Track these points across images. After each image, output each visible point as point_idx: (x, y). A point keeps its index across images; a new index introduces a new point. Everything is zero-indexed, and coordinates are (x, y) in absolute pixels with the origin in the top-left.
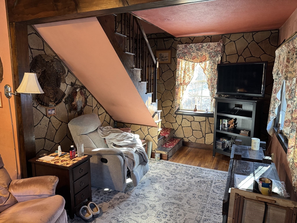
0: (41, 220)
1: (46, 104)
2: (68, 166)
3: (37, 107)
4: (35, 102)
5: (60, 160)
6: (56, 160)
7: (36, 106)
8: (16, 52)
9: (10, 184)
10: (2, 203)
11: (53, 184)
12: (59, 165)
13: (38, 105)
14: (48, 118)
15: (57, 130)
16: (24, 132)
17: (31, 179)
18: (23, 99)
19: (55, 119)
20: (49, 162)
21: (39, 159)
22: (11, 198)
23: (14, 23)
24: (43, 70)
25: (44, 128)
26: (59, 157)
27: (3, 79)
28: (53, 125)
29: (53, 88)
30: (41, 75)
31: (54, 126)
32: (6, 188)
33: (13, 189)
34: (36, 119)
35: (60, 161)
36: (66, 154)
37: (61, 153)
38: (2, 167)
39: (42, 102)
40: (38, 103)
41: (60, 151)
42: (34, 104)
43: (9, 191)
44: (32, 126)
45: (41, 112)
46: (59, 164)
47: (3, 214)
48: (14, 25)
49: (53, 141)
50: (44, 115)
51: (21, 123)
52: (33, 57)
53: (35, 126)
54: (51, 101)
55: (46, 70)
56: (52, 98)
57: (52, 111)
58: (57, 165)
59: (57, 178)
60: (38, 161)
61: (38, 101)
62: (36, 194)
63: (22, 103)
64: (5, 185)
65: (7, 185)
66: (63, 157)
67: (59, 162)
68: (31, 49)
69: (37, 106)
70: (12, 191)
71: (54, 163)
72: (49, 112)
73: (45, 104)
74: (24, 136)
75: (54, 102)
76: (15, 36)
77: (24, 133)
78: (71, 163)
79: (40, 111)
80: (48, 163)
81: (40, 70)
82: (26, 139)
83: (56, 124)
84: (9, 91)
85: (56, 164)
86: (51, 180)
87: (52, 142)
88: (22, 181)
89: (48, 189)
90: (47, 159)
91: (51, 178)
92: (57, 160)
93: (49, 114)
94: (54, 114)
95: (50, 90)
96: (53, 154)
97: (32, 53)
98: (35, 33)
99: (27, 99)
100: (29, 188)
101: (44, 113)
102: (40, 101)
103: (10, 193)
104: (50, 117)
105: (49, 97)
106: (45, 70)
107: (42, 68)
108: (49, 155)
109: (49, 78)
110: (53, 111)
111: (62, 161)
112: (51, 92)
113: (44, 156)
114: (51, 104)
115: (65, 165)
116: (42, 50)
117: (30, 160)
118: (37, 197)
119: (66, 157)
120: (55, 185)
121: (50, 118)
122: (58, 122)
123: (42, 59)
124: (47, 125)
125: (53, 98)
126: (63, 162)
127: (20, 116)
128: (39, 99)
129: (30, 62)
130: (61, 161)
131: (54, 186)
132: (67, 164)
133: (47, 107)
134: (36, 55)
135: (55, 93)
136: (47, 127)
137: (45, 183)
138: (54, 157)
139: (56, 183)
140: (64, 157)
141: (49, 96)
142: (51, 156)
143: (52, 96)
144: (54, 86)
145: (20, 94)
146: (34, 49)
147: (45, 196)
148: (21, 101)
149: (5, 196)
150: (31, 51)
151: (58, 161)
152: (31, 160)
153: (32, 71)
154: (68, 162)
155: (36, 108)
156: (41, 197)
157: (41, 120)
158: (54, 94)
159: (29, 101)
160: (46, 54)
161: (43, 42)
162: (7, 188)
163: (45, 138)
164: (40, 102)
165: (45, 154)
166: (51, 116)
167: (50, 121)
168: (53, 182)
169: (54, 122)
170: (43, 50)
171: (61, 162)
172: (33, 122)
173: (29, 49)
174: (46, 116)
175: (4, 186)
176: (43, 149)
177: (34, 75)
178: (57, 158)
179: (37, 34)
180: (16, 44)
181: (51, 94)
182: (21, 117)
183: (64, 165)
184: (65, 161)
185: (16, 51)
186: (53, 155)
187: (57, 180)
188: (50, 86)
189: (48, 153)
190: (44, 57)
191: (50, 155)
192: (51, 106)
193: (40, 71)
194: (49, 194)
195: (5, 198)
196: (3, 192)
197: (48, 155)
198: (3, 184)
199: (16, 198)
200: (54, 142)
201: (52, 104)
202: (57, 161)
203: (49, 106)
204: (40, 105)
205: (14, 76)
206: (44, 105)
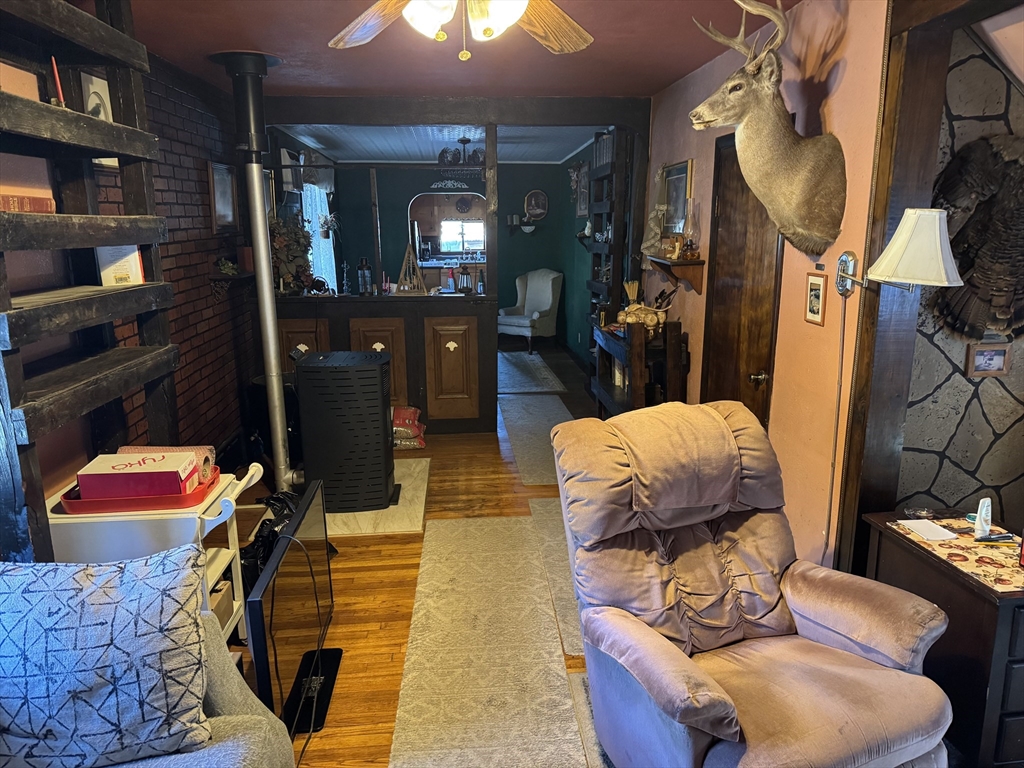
0: (840, 731)
1: (973, 327)
2: (999, 588)
3: (933, 335)
4: (930, 316)
5: (977, 554)
6: (958, 547)
7: (932, 331)
8: (895, 139)
9: (788, 567)
10: (754, 615)
11: (920, 632)
12: (965, 571)
13: (941, 328)
14: (970, 381)
15: (998, 436)
16: (869, 415)
17: (851, 580)
18: (887, 305)
19: (1000, 391)
20: (929, 545)
21: (899, 522)
22: (782, 610)
23: (905, 34)
24: (987, 198)
25: (945, 415)
26: (977, 540)
27: (839, 233)
28: (984, 414)
29: (1013, 266)
30: (972, 216)
31: (990, 417)
32: (775, 576)
33: (792, 588)
34: (922, 378)
35: (973, 558)
36: (1011, 538)
37: (989, 527)
38: (778, 510)
39: (956, 319)
40: (941, 323)
41: (986, 521)
42: (924, 322)
43: (779, 589)
44: (901, 400)
45: (946, 357)
46: (967, 568)
47: (747, 647)
48: (905, 40)
49: (972, 474)
50: (956, 369)
51: (866, 384)
52: (956, 149)
53: (912, 404)
54: (995, 320)
55: (1000, 196)
56: (1002, 306)
57: (992, 359)
58: (955, 568)
59: (942, 615)
60: (891, 529)
61: (941, 313)
62: (854, 636)
63: (881, 316)
64: (773, 566)
65: (780, 567)
66: (992, 547)
67: (966, 559)
68: (952, 118)
69: (936, 332)
70: (787, 591)
71: (944, 557)
72: (980, 361)
73: (966, 329)
74: (868, 430)
75: (1009, 326)
76: (902, 81)
77: (869, 420)
78: (1017, 581)
79: (943, 352)
80: (926, 547)
81: (973, 196)
82: (871, 442)
83: (1000, 410)
84: (850, 272)
85: (955, 564)
86: (918, 612)
87: (967, 476)
88: (823, 572)
89: (896, 641)
90: (925, 531)
91: (919, 608)
92: (963, 549)
93: (977, 369)
94: (999, 369)
95: (999, 274)
96: (956, 523)
97: (952, 135)
98: (983, 57)
99: (902, 304)
100: (836, 606)
101: (960, 362)
102: (950, 313)
103: (781, 596)
104: (977, 380)
105: (990, 301)
106: (994, 196)
107: (979, 190)
108: (938, 519)
109: (1007, 227)
110: (995, 358)
111: (980, 561)
112: (1002, 284)
113: (919, 518)
114: (992, 329)
115: (989, 582)
116: (997, 118)
117: (867, 515)
118: (857, 648)
119: (1005, 549)
120: (928, 639)
121: (977, 385)
122: (1011, 403)
123: (989, 152)
124: (962, 410)
125: (1004, 309)
126: (983, 568)
127: (866, 360)
128: (948, 305)
129: (940, 168)
130: (977, 558)
131: (922, 639)
132: (999, 580)
133: (973, 342)
134: (967, 141)
135: (1019, 287)
136: (960, 416)
137: (890, 614)
138: (955, 535)
139: (931, 630)
140: (997, 548)
141: (990, 297)
142: (944, 527)
143: (1002, 301)
144: (1019, 261)
145: (879, 284)
146: (965, 118)
147: (880, 659)
148: (880, 308)
149: (766, 598)
150: (951, 128)
151: (966, 555)
152: (871, 518)
153: (942, 200)
154: (1005, 574)
155: (930, 338)
156: (869, 656)
157: (939, 387)
158: (1015, 294)
159: (907, 310)
160: (1011, 133)
161: (1009, 83)
162: (778, 577)
163: (942, 455)
164: (949, 319)
165: (924, 513)
166: (983, 379)
167: (975, 395)
168: (922, 624)
169: (991, 404)
170: (1004, 117)
171: (977, 561)
172: (905, 389)
173: (945, 120)
174: (964, 374)
175: (771, 569)
176: (928, 492)
177: (937, 217)
178: (965, 541)
179: (991, 56)
180: (899, 108)
181: (1000, 290)
182: (868, 364)
183: (982, 580)
184: (993, 562)
185: (896, 132)
186: (956, 527)
187: (938, 625)
188: (1003, 258)
189: (939, 513)
190: (999, 146)
191: (945, 522)
192: (990, 337)
193: (968, 201)
194: (898, 660)
195: (766, 604)
196: (763, 583)
197: (936, 516)
198: (769, 561)
199: (796, 618)
200: (976, 479)
201: (995, 332)
202: (960, 552)
203: (981, 337)
204: (946, 331)
205: (874, 223)
206: (961, 332)
